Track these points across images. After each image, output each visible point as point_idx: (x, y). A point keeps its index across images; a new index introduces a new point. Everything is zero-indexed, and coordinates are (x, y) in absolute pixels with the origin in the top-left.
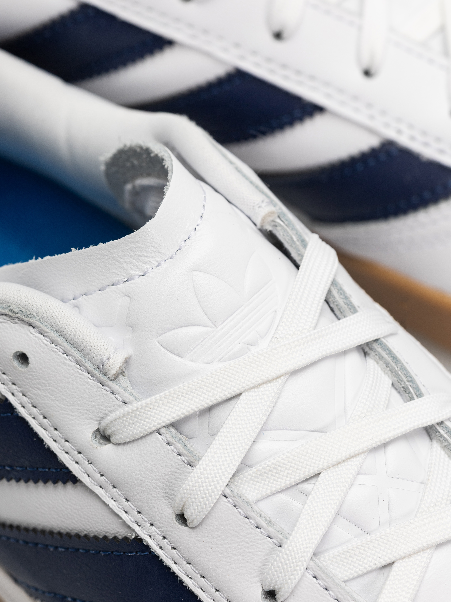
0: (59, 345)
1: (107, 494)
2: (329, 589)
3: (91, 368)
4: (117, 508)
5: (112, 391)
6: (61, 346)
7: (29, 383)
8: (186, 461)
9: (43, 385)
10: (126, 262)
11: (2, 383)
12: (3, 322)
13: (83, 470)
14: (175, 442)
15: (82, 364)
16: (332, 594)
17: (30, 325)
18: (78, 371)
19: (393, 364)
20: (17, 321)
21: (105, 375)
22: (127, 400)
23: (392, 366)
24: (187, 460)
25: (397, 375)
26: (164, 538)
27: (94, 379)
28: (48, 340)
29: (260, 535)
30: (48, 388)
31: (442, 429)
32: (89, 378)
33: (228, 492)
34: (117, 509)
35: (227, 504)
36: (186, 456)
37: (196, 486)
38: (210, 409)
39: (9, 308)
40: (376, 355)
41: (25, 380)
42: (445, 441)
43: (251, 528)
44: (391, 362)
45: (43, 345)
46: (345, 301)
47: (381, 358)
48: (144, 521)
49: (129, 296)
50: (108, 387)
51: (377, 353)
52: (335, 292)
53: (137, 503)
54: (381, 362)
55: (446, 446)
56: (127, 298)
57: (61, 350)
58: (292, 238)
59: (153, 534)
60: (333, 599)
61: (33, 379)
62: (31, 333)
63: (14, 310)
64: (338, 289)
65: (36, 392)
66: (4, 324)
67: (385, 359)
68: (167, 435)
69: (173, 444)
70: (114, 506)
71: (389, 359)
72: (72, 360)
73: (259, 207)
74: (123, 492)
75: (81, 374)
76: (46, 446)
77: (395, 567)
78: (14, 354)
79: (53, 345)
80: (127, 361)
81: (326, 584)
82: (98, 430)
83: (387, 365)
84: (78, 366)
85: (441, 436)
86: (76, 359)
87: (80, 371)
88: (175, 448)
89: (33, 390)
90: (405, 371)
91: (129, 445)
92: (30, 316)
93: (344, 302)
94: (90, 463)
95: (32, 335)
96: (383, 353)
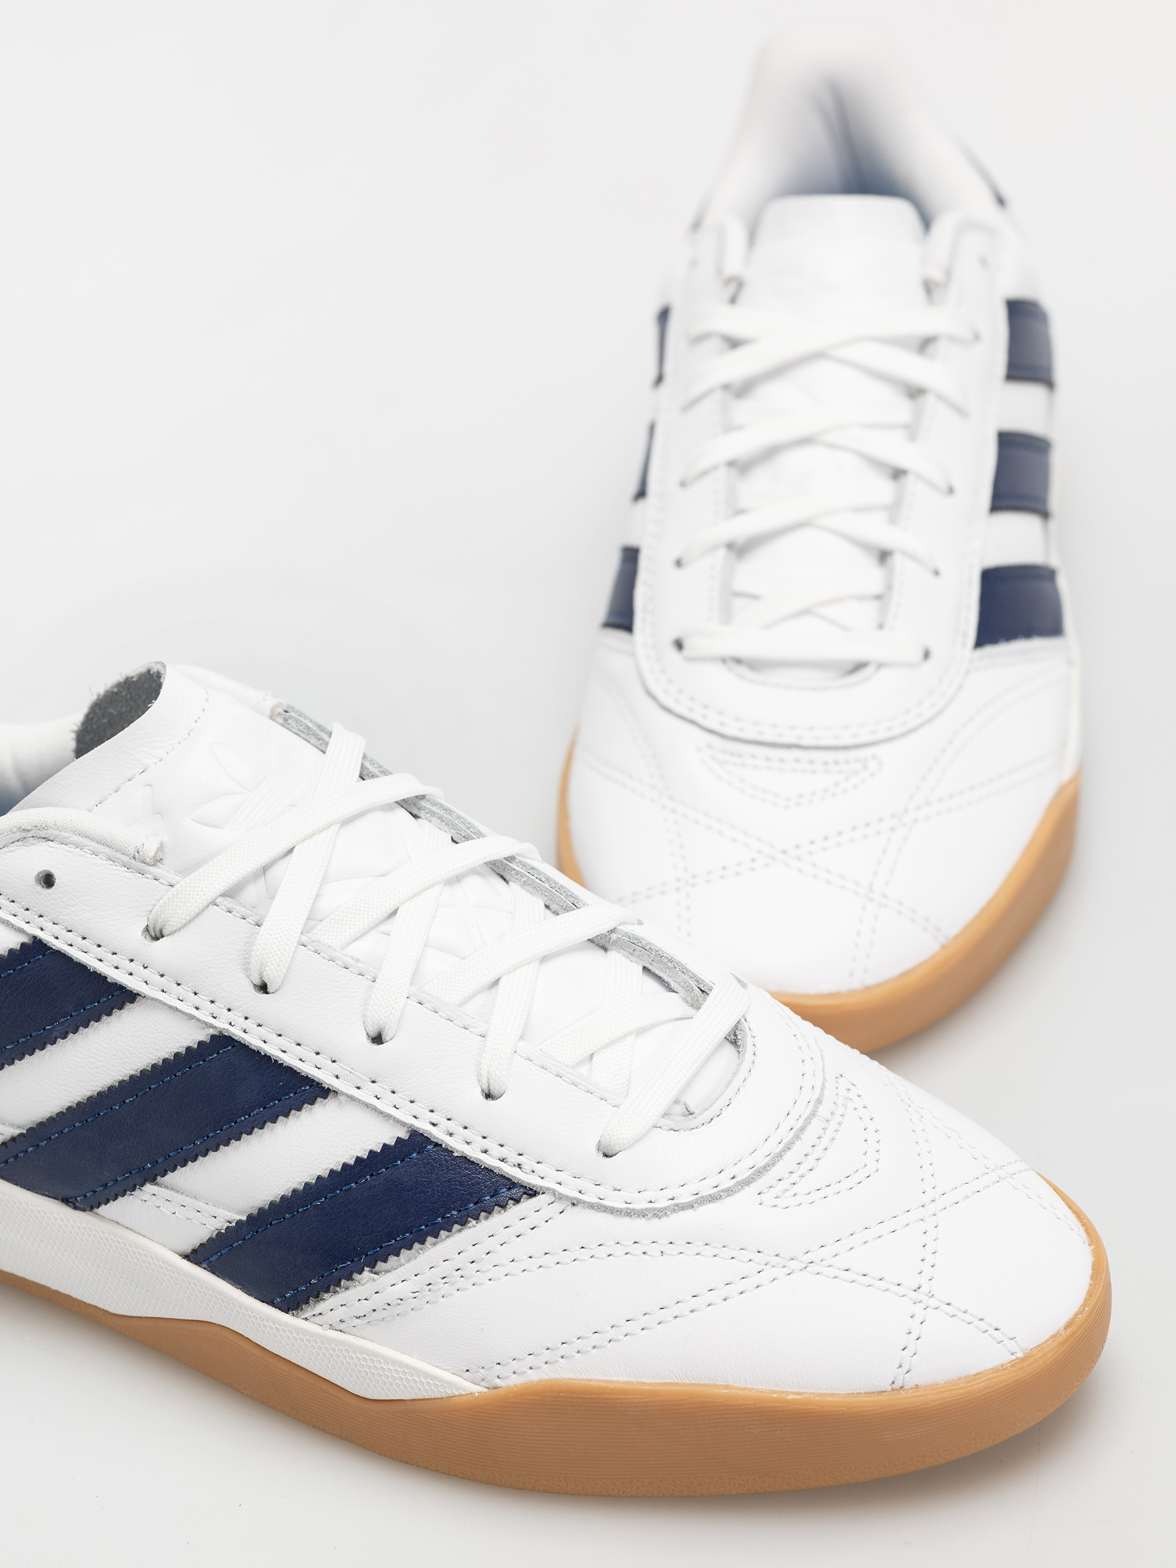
0: (85, 846)
1: (172, 995)
2: (438, 1010)
3: (125, 858)
4: (187, 1007)
5: (155, 876)
6: (89, 846)
7: (59, 904)
8: (253, 922)
9: (75, 898)
10: (137, 752)
11: (26, 923)
12: (16, 850)
13: (139, 979)
14: (235, 906)
15: (116, 858)
16: (443, 1015)
17: (46, 839)
18: (112, 868)
19: (448, 816)
20: (31, 840)
21: (144, 862)
22: (173, 882)
23: (446, 818)
24: (253, 920)
25: (454, 827)
26: (246, 1018)
27: (133, 870)
28: (72, 846)
29: (351, 974)
30: (82, 899)
31: (517, 865)
32: (126, 871)
33: (304, 939)
34: (186, 1009)
35: (307, 952)
36: (252, 916)
37: (267, 945)
38: (265, 869)
39: (21, 829)
40: (428, 813)
41: (54, 902)
42: (523, 877)
43: (339, 970)
44: (445, 815)
45: (66, 853)
46: (380, 769)
47: (433, 813)
48: (220, 1008)
49: (149, 785)
50: (149, 874)
51: (427, 811)
52: (367, 764)
53: (207, 991)
54: (434, 819)
55: (524, 882)
56: (149, 787)
57: (89, 852)
58: (307, 726)
59: (233, 1018)
60: (444, 1020)
61: (62, 896)
62: (50, 847)
63: (27, 828)
64: (369, 761)
65: (68, 910)
66: (17, 851)
67: (438, 814)
68: (225, 903)
69: (234, 909)
70: (183, 1006)
71: (442, 812)
72: (104, 858)
73: (264, 700)
74: (189, 985)
75: (116, 870)
76: (91, 970)
77: (501, 983)
78: (36, 877)
79: (78, 849)
80: (161, 848)
81: (434, 1006)
82: (147, 929)
83: (441, 819)
84: (112, 862)
85: (517, 873)
86: (107, 855)
87: (114, 867)
88: (237, 912)
89: (65, 910)
90: (462, 820)
91: (185, 928)
92: (46, 828)
93: (379, 771)
94: (146, 968)
95: (52, 849)
96: (434, 809)
